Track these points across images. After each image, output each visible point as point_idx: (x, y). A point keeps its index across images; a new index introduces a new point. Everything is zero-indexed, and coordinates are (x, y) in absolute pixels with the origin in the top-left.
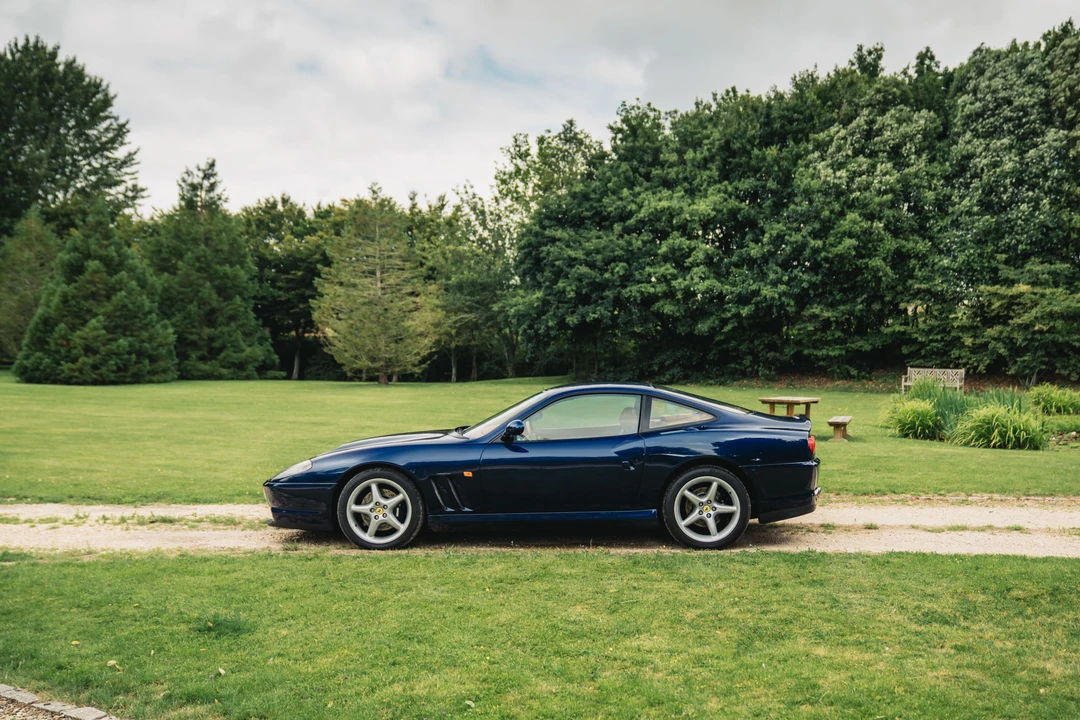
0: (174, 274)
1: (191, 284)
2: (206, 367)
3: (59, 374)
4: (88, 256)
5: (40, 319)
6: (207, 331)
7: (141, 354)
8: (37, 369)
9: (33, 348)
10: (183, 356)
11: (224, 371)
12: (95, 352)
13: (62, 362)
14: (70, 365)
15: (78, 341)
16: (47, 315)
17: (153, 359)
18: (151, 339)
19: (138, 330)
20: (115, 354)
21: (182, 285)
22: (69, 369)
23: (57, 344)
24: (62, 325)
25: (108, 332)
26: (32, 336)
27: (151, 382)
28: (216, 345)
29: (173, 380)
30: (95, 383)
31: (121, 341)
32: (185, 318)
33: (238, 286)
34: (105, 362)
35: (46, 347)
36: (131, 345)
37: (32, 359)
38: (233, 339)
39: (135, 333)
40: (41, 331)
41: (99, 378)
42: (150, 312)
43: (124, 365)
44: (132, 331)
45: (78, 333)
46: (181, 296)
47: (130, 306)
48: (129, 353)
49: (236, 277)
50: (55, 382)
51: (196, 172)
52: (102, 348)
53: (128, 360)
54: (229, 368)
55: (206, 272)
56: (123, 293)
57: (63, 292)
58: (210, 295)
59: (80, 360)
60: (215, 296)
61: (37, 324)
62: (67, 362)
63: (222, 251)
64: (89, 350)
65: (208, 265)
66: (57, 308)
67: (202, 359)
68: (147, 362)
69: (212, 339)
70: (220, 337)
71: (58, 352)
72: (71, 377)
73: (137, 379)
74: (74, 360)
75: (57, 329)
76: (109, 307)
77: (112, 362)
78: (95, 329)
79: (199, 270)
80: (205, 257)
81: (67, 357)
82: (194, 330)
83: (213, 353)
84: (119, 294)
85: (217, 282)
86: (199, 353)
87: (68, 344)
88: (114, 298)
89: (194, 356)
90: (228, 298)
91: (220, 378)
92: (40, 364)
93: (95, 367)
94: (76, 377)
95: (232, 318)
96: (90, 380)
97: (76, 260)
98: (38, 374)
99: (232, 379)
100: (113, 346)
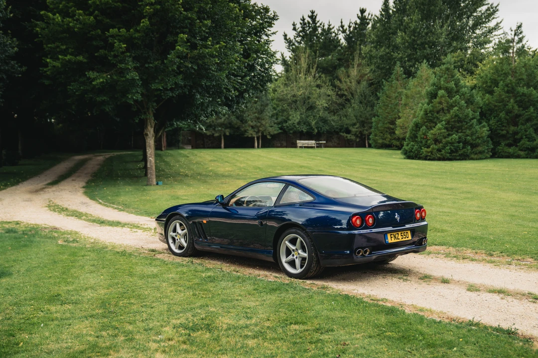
0: (492, 95)
1: (502, 101)
2: (511, 150)
3: (422, 154)
4: (440, 88)
5: (414, 124)
6: (512, 129)
7: (466, 143)
8: (411, 152)
9: (411, 140)
10: (496, 144)
11: (522, 153)
12: (440, 142)
13: (423, 148)
14: (426, 149)
15: (430, 136)
16: (417, 122)
17: (474, 146)
18: (472, 134)
19: (465, 129)
20: (450, 143)
21: (496, 101)
22: (426, 151)
23: (421, 138)
24: (424, 127)
25: (448, 130)
26: (411, 133)
27: (472, 159)
28: (517, 137)
29: (486, 158)
30: (439, 159)
31: (454, 135)
32: (498, 121)
33: (532, 101)
34: (444, 147)
35: (416, 139)
36: (460, 138)
37: (410, 146)
38: (528, 133)
39: (464, 131)
40: (415, 131)
41: (441, 157)
42: (473, 119)
43: (455, 149)
44: (462, 129)
45: (432, 131)
46: (496, 108)
47: (461, 115)
48: (459, 142)
49: (530, 95)
50: (420, 158)
51: (509, 32)
52: (444, 140)
53: (458, 147)
54: (525, 151)
55: (513, 93)
56: (456, 108)
57: (425, 109)
58: (513, 107)
59: (431, 146)
60: (516, 107)
61: (413, 127)
62: (425, 147)
63: (523, 79)
64: (436, 141)
65: (513, 88)
66: (422, 118)
67: (509, 145)
68: (469, 147)
69: (516, 133)
70: (520, 132)
71: (421, 142)
72: (427, 156)
73: (464, 157)
74: (428, 147)
75: (421, 129)
76: (448, 116)
77: (448, 148)
78: (440, 129)
79: (508, 92)
80: (511, 84)
81: (426, 145)
82: (504, 128)
83: (515, 142)
84: (454, 108)
85: (518, 99)
86: (507, 142)
87: (427, 138)
88: (451, 111)
89: (503, 144)
90: (526, 108)
91: (518, 157)
92: (413, 149)
93: (439, 150)
94: (430, 156)
95: (528, 120)
96: (437, 158)
97: (433, 90)
98: (412, 154)
99: (527, 158)
100: (449, 139)
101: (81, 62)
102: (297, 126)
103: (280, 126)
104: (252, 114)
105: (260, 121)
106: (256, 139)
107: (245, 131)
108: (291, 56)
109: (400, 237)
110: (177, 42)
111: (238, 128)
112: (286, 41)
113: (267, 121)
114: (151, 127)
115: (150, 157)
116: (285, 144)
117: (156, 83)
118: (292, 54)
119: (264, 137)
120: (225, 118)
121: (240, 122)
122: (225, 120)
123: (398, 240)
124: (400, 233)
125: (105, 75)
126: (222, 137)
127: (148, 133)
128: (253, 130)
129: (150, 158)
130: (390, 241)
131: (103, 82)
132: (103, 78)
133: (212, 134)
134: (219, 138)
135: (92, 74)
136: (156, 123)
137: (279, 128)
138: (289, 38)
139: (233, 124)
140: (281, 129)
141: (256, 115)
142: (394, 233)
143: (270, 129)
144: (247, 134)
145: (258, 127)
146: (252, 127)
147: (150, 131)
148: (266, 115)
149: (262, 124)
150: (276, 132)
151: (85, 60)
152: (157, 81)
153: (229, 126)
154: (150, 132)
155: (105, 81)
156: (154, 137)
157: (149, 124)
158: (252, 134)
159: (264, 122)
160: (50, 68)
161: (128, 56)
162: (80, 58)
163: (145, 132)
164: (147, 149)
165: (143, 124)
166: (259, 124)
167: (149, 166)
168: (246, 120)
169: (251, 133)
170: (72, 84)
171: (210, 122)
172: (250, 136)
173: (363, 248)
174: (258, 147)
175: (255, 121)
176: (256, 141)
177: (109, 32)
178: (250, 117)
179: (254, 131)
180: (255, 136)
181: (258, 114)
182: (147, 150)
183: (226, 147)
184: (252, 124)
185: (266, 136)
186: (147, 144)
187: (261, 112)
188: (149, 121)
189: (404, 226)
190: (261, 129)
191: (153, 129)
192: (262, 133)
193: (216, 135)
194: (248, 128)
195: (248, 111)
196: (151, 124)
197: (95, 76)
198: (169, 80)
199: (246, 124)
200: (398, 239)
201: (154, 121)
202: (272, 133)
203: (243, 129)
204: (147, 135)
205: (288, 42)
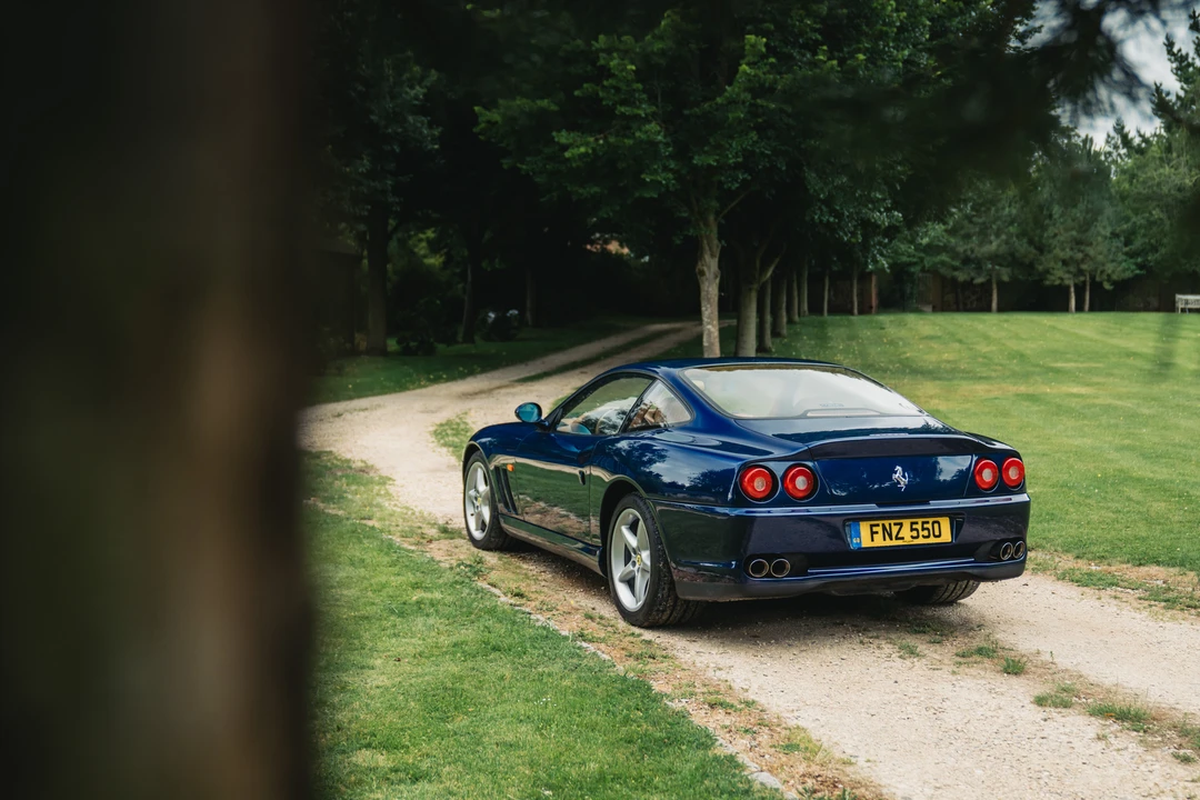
101: (543, 111)
102: (1184, 261)
103: (1139, 260)
104: (1062, 231)
105: (1082, 248)
106: (1072, 289)
107: (1047, 272)
108: (1182, 94)
109: (906, 533)
110: (743, 57)
111: (1031, 265)
112: (1173, 58)
113: (1100, 248)
114: (712, 256)
115: (709, 323)
116: (1155, 302)
117: (705, 152)
118: (1182, 88)
119: (1096, 287)
120: (999, 241)
121: (1034, 251)
122: (999, 246)
123: (900, 543)
124: (907, 523)
125: (592, 139)
126: (994, 286)
127: (705, 269)
128: (1065, 268)
129: (709, 327)
130: (866, 542)
131: (586, 155)
132: (587, 144)
133: (968, 279)
134: (986, 287)
135: (563, 137)
136: (723, 247)
137: (1136, 264)
138: (1180, 50)
139: (1017, 254)
140: (1140, 267)
141: (1074, 233)
142: (887, 523)
143: (1109, 268)
144: (1052, 278)
145: (1078, 263)
146: (1065, 263)
147: (710, 266)
148: (1099, 234)
149: (1087, 255)
150: (1128, 275)
151: (554, 108)
152: (706, 148)
153: (1010, 259)
154: (709, 268)
155: (590, 151)
156: (718, 281)
157: (707, 248)
158: (1062, 279)
159: (1091, 251)
160: (483, 125)
161: (638, 90)
162: (544, 103)
163: (699, 266)
164: (703, 305)
165: (693, 250)
166: (1080, 256)
167: (705, 344)
168: (1050, 246)
169: (1059, 275)
170: (528, 159)
171: (965, 251)
172: (1057, 282)
173: (770, 557)
174: (1079, 308)
175: (1072, 249)
176: (1073, 295)
177: (597, 41)
178: (1058, 237)
179: (1069, 272)
180: (1070, 282)
181: (1078, 232)
182: (703, 309)
183: (1001, 310)
184: (1062, 255)
185: (1101, 284)
186: (703, 294)
187: (1085, 226)
188: (705, 242)
189: (927, 503)
190: (1084, 267)
191: (717, 260)
192: (1093, 278)
193: (979, 280)
194: (1052, 264)
195: (1054, 224)
196: (710, 249)
197: (571, 141)
198: (731, 146)
199: (1050, 256)
200: (897, 538)
201: (720, 241)
202: (1115, 277)
203: (1040, 268)
204: (702, 273)
205: (1176, 60)
